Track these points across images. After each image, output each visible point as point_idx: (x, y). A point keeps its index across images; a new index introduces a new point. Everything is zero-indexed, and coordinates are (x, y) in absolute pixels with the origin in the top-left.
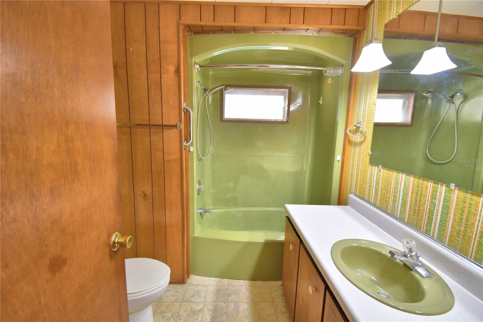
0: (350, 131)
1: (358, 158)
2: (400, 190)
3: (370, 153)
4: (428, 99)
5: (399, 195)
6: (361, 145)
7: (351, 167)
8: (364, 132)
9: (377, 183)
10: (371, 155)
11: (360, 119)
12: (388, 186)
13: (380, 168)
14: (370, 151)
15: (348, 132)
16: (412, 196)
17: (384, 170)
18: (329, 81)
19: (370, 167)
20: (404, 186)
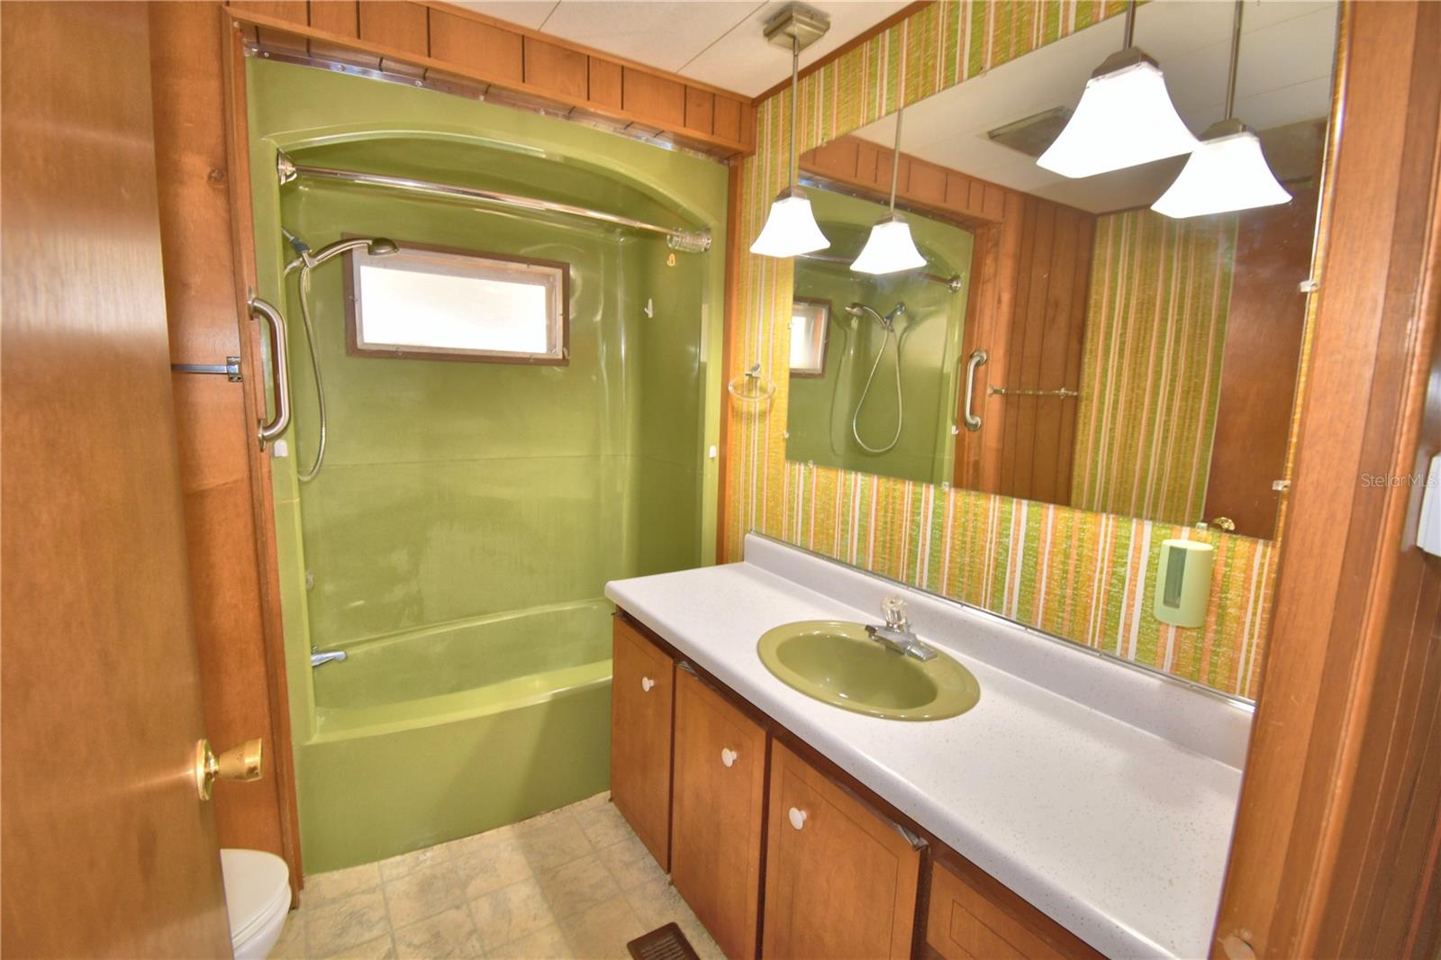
0: (735, 388)
1: (758, 450)
2: (854, 508)
3: (787, 436)
4: (852, 319)
5: (853, 518)
6: (765, 420)
7: (743, 470)
8: (770, 390)
9: (807, 500)
10: (788, 441)
11: (757, 358)
12: (828, 504)
13: (811, 466)
14: (785, 432)
15: (730, 388)
16: (876, 516)
17: (820, 470)
18: (672, 261)
19: (788, 465)
20: (861, 498)
